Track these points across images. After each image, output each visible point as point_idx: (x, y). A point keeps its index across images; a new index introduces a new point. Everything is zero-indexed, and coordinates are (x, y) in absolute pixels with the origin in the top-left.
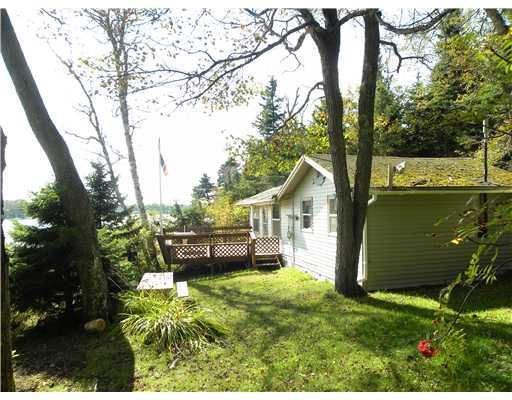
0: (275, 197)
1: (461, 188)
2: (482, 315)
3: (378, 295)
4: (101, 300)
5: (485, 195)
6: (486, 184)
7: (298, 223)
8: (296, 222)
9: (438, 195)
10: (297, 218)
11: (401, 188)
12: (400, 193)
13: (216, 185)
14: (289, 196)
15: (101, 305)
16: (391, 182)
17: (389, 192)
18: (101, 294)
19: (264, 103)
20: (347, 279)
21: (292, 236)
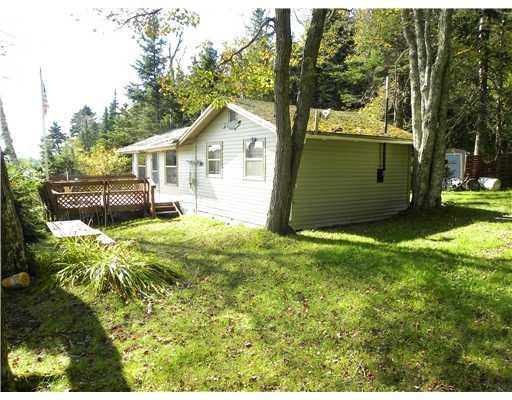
0: (176, 141)
1: (370, 137)
2: (403, 244)
3: (305, 233)
4: (18, 251)
5: (385, 144)
6: (386, 135)
7: (203, 170)
8: (199, 168)
9: (352, 142)
10: (201, 164)
11: (325, 134)
12: (324, 137)
13: (68, 134)
14: (191, 142)
15: (20, 257)
16: (317, 128)
17: (316, 136)
18: (17, 244)
19: (145, 44)
20: (281, 218)
21: (194, 182)
